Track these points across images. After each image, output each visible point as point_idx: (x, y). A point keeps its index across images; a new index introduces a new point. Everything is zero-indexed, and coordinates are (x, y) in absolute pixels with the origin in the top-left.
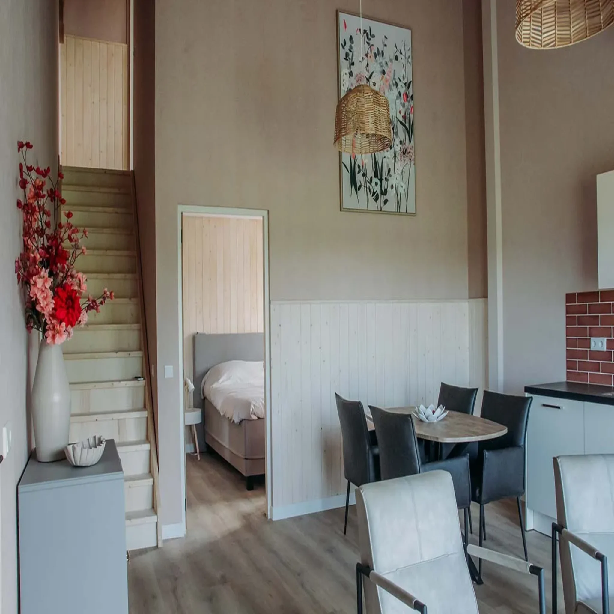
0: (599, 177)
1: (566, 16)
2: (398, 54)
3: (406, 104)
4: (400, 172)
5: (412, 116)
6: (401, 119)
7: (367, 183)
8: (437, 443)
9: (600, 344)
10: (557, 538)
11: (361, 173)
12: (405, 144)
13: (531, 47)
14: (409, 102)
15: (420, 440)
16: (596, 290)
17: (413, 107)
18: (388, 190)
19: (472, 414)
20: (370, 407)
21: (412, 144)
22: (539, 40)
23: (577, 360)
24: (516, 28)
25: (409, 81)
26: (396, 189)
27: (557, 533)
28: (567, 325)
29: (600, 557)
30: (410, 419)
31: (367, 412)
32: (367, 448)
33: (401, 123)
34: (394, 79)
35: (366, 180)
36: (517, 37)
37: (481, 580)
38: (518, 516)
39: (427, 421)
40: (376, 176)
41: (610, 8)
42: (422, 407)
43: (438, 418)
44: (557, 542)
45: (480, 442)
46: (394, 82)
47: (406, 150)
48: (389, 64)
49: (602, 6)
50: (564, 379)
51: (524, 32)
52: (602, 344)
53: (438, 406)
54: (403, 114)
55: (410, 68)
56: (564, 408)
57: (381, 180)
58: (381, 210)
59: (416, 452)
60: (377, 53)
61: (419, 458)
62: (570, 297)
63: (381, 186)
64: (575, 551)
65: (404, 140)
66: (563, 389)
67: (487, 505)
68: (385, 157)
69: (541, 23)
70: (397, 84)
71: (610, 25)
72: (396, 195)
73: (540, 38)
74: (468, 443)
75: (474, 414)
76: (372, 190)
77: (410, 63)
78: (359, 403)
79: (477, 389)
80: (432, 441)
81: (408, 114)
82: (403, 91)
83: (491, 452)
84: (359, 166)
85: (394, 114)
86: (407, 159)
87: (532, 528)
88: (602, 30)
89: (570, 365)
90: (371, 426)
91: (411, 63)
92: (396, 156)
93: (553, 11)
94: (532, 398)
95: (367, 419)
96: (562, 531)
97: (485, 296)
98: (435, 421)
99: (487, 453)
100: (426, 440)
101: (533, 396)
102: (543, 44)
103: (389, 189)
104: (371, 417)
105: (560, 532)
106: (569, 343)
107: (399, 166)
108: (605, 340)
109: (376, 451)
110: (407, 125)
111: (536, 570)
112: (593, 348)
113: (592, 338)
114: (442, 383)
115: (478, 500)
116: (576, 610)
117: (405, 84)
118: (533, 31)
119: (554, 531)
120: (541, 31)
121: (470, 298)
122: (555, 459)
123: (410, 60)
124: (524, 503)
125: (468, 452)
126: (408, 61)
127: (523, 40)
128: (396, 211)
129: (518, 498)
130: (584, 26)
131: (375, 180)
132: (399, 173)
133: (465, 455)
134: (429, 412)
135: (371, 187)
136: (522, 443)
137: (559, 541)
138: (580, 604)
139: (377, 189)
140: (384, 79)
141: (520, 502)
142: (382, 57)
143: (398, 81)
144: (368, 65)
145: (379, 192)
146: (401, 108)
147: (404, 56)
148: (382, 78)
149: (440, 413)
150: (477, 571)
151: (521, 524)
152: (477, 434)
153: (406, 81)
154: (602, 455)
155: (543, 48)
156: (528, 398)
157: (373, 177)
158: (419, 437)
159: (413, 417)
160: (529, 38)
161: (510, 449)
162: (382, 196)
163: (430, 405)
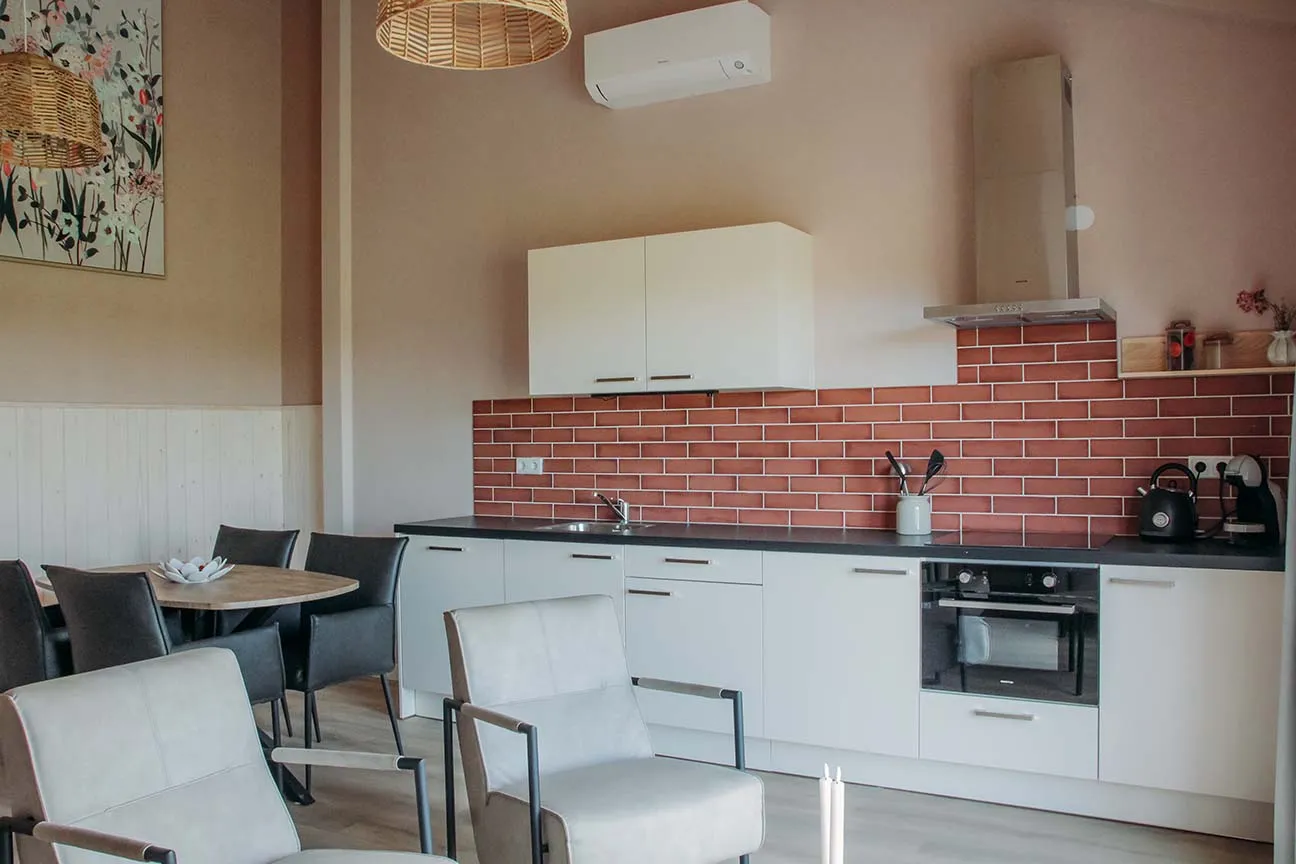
0: (531, 253)
1: (474, 31)
2: (128, 27)
3: (147, 109)
4: (129, 210)
5: (159, 130)
6: (134, 130)
7: (44, 218)
8: (210, 613)
9: (533, 466)
10: (454, 720)
11: (29, 200)
12: (141, 168)
13: (406, 58)
14: (154, 106)
15: (168, 611)
16: (525, 397)
17: (162, 115)
18: (97, 234)
19: (288, 566)
20: (44, 567)
21: (159, 169)
22: (423, 52)
23: (493, 487)
24: (378, 25)
25: (154, 75)
26: (117, 235)
27: (453, 711)
28: (474, 441)
29: (525, 729)
30: (144, 579)
31: (38, 576)
32: (40, 632)
33: (133, 135)
34: (117, 64)
35: (41, 215)
36: (378, 38)
37: (311, 798)
38: (384, 700)
39: (187, 581)
40: (67, 208)
41: (545, 38)
42: (175, 563)
43: (210, 575)
44: (454, 726)
45: (303, 604)
46: (118, 69)
47: (144, 178)
48: (106, 38)
49: (533, 33)
50: (470, 512)
51: (392, 35)
52: (536, 466)
53: (213, 558)
54: (137, 121)
55: (157, 55)
56: (468, 549)
57: (80, 217)
58: (78, 265)
59: (160, 629)
60: (73, 14)
61: (167, 638)
62: (479, 406)
63: (80, 227)
64: (484, 731)
65: (138, 163)
66: (469, 525)
67: (320, 691)
68: (90, 183)
69: (427, 30)
70: (124, 75)
71: (545, 59)
72: (118, 244)
73: (425, 50)
74: (279, 606)
75: (291, 567)
76: (57, 231)
77: (157, 48)
78: (18, 563)
79: (298, 532)
80: (199, 610)
81: (149, 124)
82: (138, 87)
83: (325, 618)
84: (22, 190)
85: (117, 120)
86: (146, 193)
87: (413, 714)
88: (532, 63)
89: (478, 495)
90: (48, 597)
91: (160, 48)
92: (118, 185)
93: (450, 20)
94: (407, 538)
95: (37, 587)
96: (462, 709)
97: (317, 400)
98: (206, 580)
99: (317, 619)
100: (184, 611)
101: (410, 536)
102: (430, 59)
103: (100, 234)
104: (49, 583)
105: (458, 709)
106: (477, 466)
107: (127, 200)
108: (541, 459)
109: (63, 635)
110: (148, 141)
111: (410, 764)
112: (520, 469)
113: (518, 459)
114: (222, 526)
115: (302, 687)
116: (487, 804)
117: (145, 78)
118: (411, 37)
119: (448, 710)
120: (427, 42)
121: (284, 404)
122: (448, 616)
123: (158, 43)
124: (395, 684)
125: (278, 621)
126: (153, 43)
127: (391, 45)
128: (118, 268)
129: (382, 676)
130: (504, 51)
131: (63, 216)
132: (127, 211)
133: (271, 624)
134: (192, 567)
135: (52, 225)
136: (390, 601)
137: (458, 723)
138: (496, 794)
139: (72, 231)
140: (91, 60)
141: (386, 682)
142: (86, 25)
143: (127, 70)
144: (47, 29)
145: (75, 236)
146: (134, 113)
147: (144, 33)
148: (87, 58)
149: (216, 568)
150: (302, 787)
151: (391, 711)
152: (294, 594)
153: (147, 72)
154: (532, 602)
155: (428, 64)
156: (401, 539)
157: (60, 209)
158: (165, 605)
159: (151, 579)
160: (404, 46)
161: (365, 611)
162: (84, 243)
163: (193, 557)
